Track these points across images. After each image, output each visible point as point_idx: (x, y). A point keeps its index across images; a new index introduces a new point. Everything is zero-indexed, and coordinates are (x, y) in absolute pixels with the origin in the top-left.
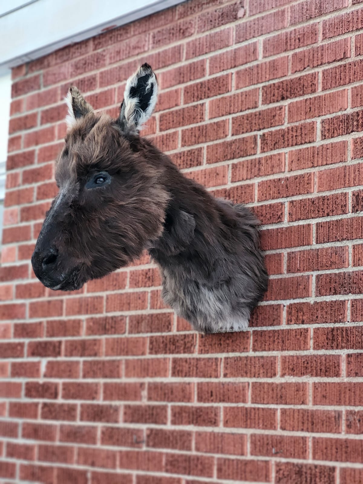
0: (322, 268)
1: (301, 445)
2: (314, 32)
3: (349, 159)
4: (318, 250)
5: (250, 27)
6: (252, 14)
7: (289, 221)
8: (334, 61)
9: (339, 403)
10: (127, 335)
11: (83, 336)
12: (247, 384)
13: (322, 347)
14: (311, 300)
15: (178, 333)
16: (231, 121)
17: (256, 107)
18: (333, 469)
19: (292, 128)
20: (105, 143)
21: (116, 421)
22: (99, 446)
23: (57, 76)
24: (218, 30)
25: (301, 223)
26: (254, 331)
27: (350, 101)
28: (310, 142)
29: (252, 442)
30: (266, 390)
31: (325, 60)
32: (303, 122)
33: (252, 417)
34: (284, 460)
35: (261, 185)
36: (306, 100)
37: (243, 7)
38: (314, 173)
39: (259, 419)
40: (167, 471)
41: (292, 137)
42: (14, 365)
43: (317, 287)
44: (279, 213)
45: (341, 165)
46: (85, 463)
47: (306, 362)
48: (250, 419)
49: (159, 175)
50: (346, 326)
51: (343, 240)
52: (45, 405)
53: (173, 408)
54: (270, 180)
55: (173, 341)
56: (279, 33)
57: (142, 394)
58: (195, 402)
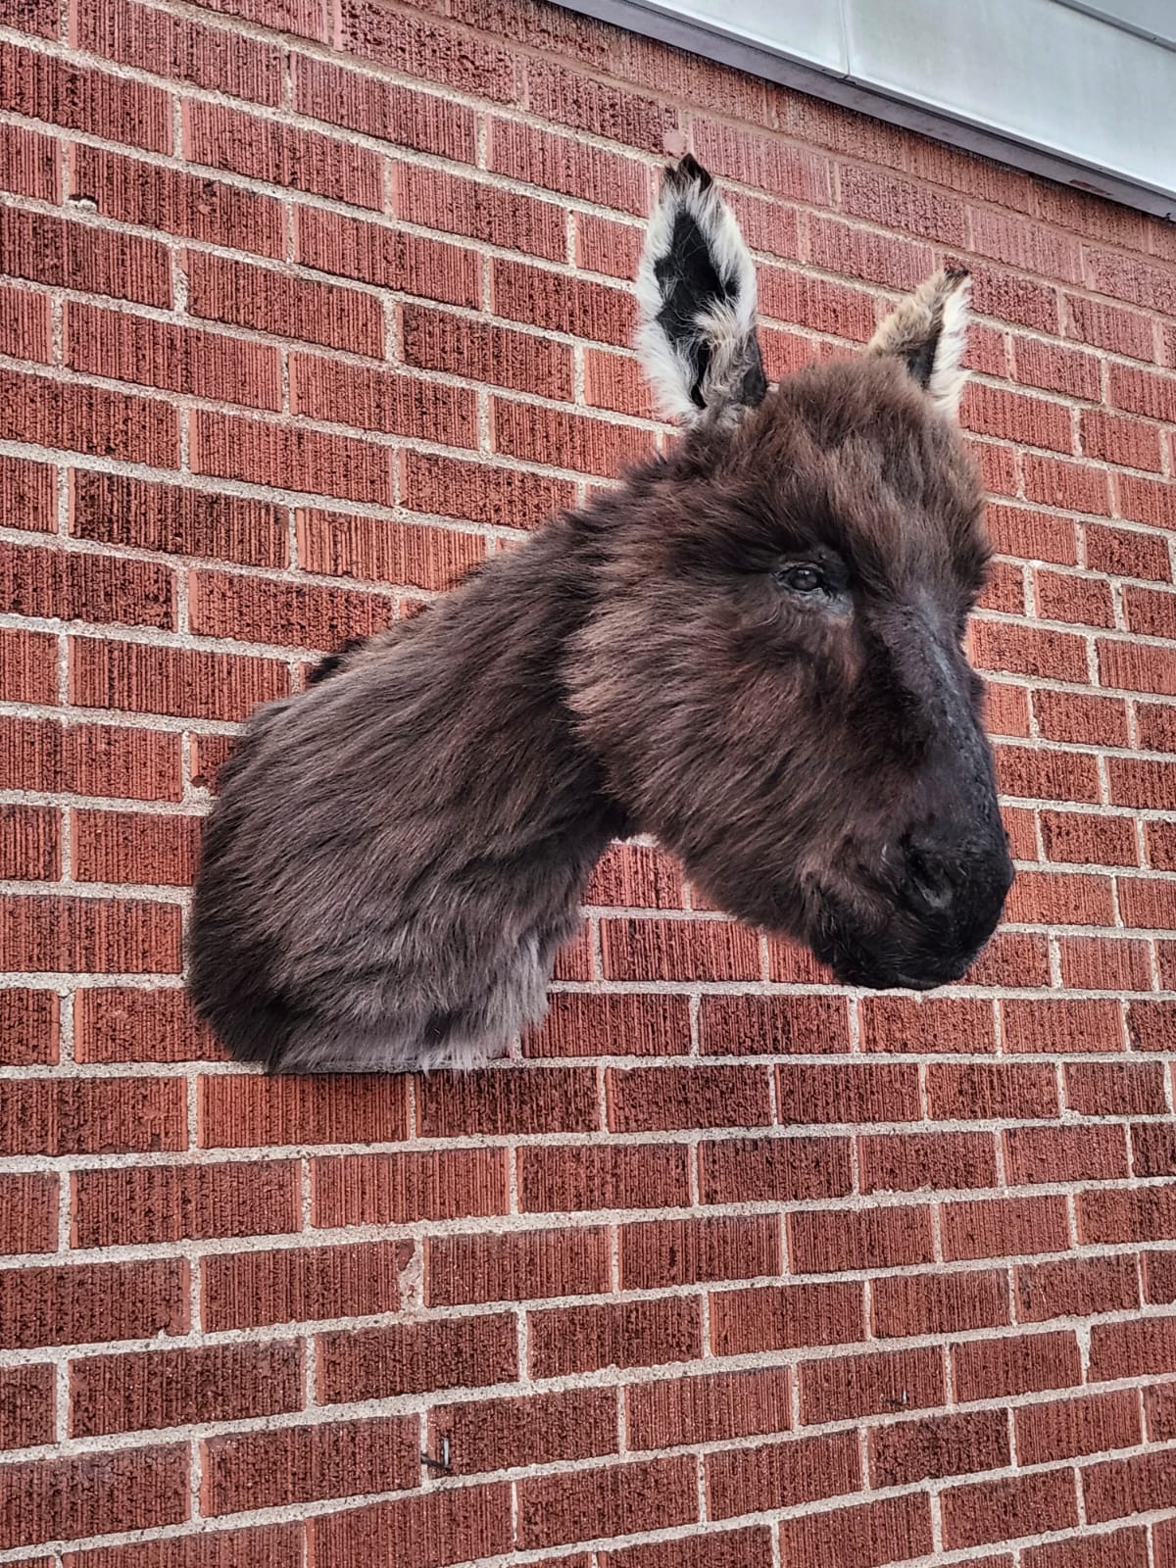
57: (402, 1285)
58: (616, 1289)
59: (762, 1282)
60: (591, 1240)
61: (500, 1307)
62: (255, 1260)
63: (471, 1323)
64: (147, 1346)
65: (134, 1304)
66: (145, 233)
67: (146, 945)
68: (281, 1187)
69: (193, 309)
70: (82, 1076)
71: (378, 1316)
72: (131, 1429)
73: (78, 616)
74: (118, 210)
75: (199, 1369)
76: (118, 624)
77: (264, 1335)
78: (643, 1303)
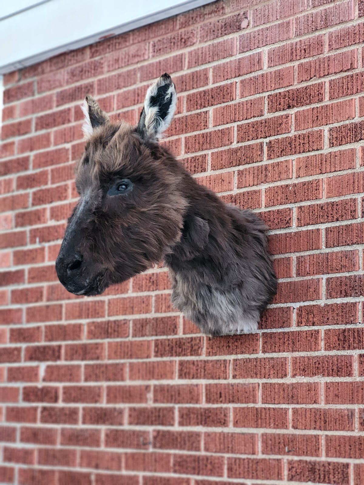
0: (332, 271)
1: (314, 443)
2: (319, 43)
3: (358, 166)
4: (328, 254)
5: (254, 37)
6: (256, 25)
7: (298, 226)
8: (341, 71)
9: (352, 402)
10: (130, 338)
11: (84, 340)
12: (257, 384)
13: (334, 348)
14: (322, 302)
15: (184, 336)
16: (236, 129)
17: (261, 115)
18: (347, 466)
19: (299, 136)
20: (127, 151)
21: (121, 424)
22: (103, 448)
23: (52, 83)
24: (220, 40)
25: (310, 228)
26: (263, 334)
27: (358, 110)
28: (317, 150)
29: (263, 442)
30: (276, 390)
31: (332, 70)
32: (310, 130)
33: (263, 417)
34: (296, 458)
35: (268, 191)
36: (313, 109)
37: (246, 18)
38: (323, 179)
39: (270, 419)
40: (175, 472)
41: (299, 145)
42: (10, 370)
43: (327, 290)
44: (288, 218)
45: (350, 171)
46: (89, 465)
47: (317, 363)
48: (261, 419)
49: (177, 181)
50: (357, 327)
51: (353, 244)
52: (44, 409)
53: (180, 410)
54: (278, 186)
55: (180, 344)
56: (284, 43)
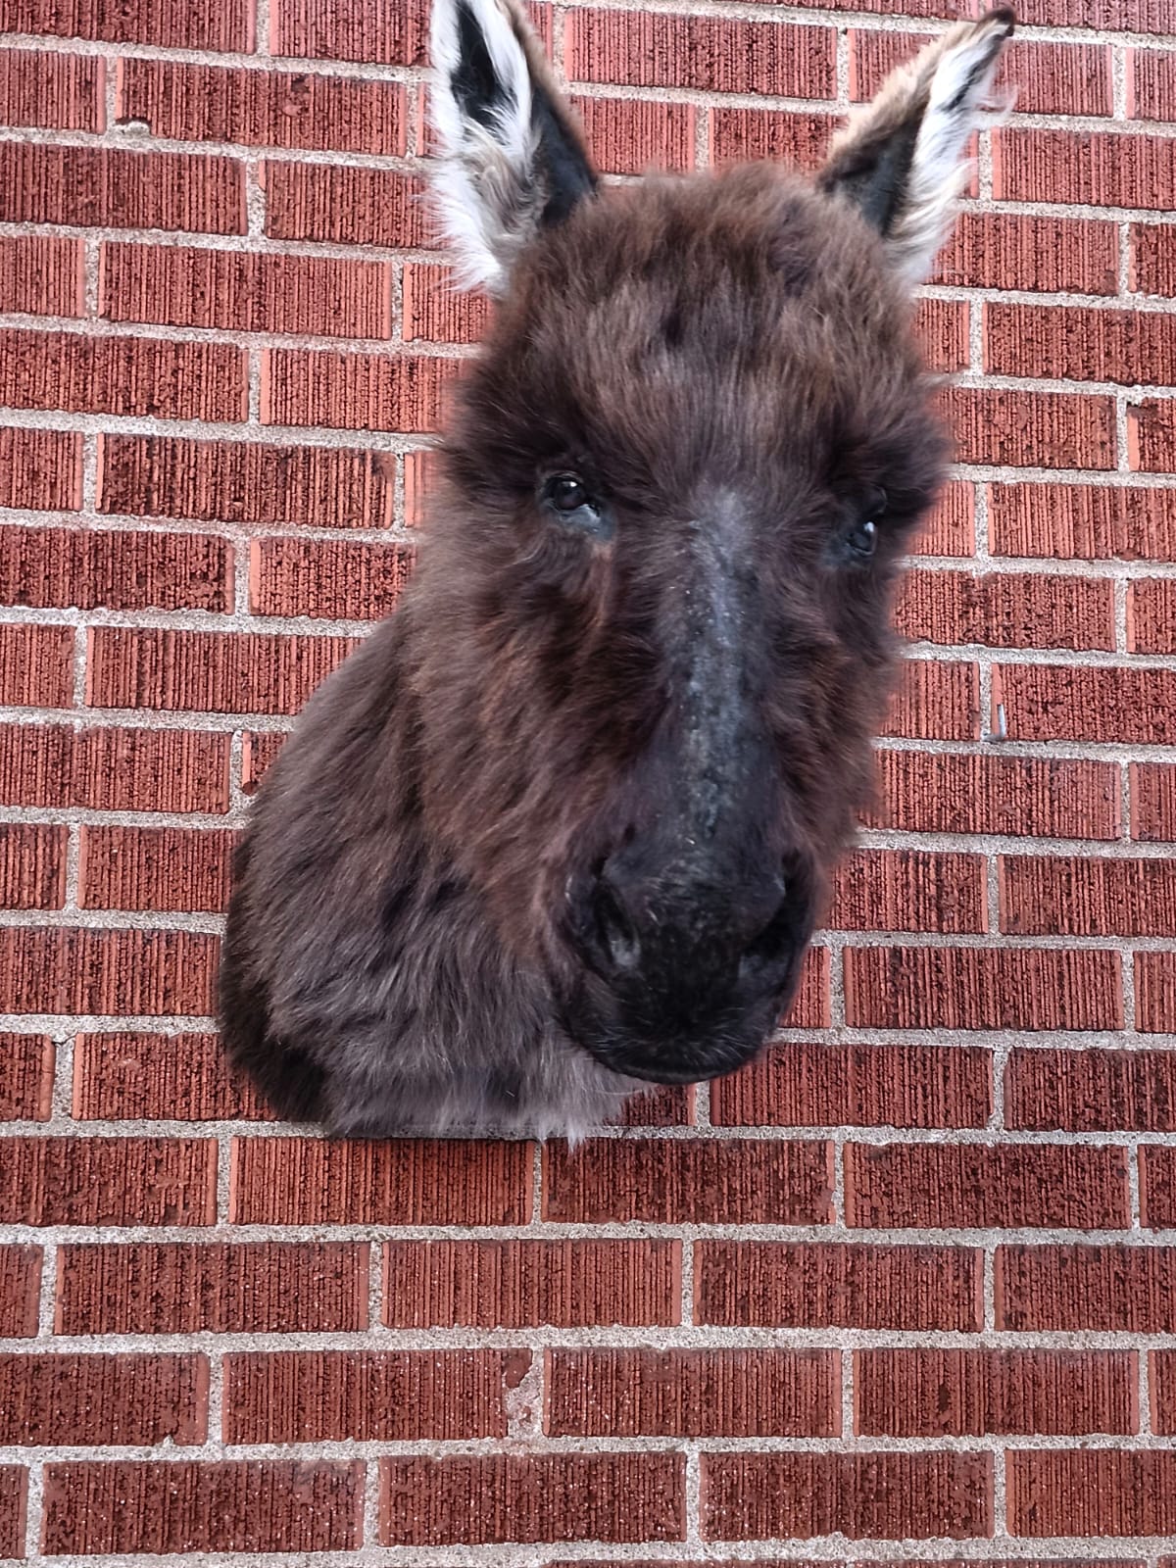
57: (511, 1404)
58: (847, 1433)
59: (1101, 1442)
60: (806, 1367)
61: (660, 1445)
62: (299, 1362)
63: (614, 1462)
64: (148, 1454)
65: (131, 1404)
66: (211, 149)
67: (169, 983)
68: (338, 1276)
69: (273, 231)
70: (81, 1134)
71: (474, 1442)
72: (119, 1550)
73: (102, 604)
74: (176, 127)
75: (214, 1487)
76: (153, 608)
77: (308, 1453)
78: (890, 1456)
